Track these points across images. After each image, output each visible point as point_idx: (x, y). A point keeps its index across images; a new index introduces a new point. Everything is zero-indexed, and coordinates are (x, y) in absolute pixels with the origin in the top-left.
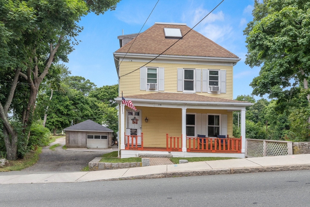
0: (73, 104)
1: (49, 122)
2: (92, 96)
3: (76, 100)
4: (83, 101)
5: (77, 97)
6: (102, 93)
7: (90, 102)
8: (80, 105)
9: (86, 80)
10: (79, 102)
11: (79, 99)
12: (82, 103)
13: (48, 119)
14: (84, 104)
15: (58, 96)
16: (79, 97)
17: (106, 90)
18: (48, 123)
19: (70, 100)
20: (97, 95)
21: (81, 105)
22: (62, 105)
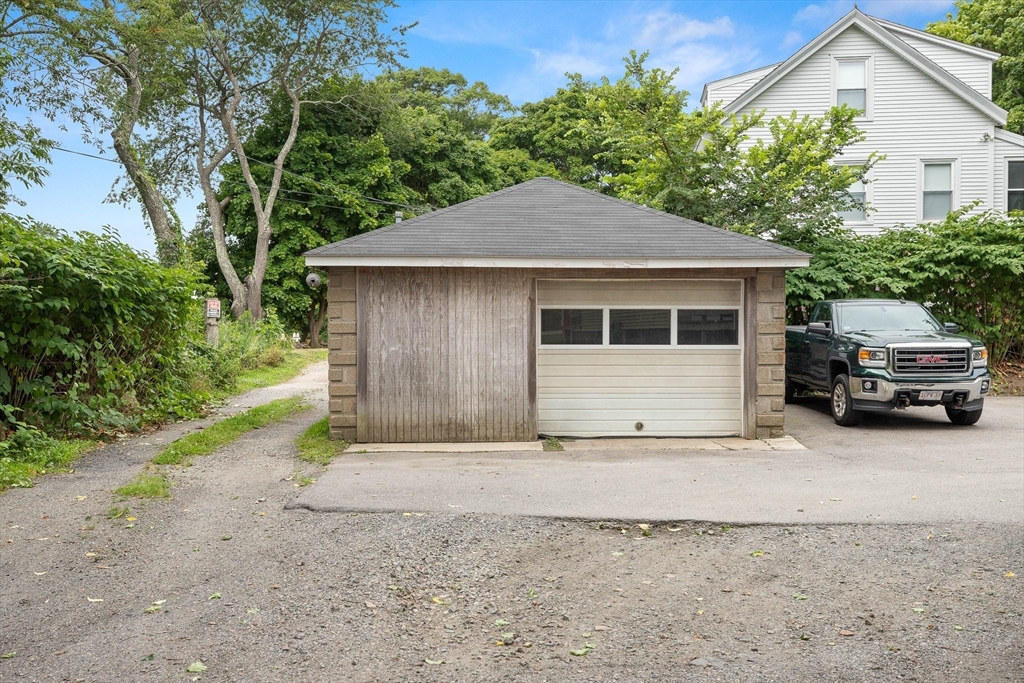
0: (408, 180)
1: (284, 275)
2: (504, 145)
3: (424, 157)
4: (460, 162)
5: (432, 144)
6: (555, 125)
7: (495, 167)
8: (446, 184)
9: (470, 85)
10: (441, 167)
11: (441, 156)
12: (454, 174)
13: (277, 261)
14: (468, 181)
15: (330, 135)
16: (441, 141)
17: (572, 111)
18: (279, 283)
19: (393, 156)
20: (530, 134)
21: (449, 181)
22: (352, 183)
